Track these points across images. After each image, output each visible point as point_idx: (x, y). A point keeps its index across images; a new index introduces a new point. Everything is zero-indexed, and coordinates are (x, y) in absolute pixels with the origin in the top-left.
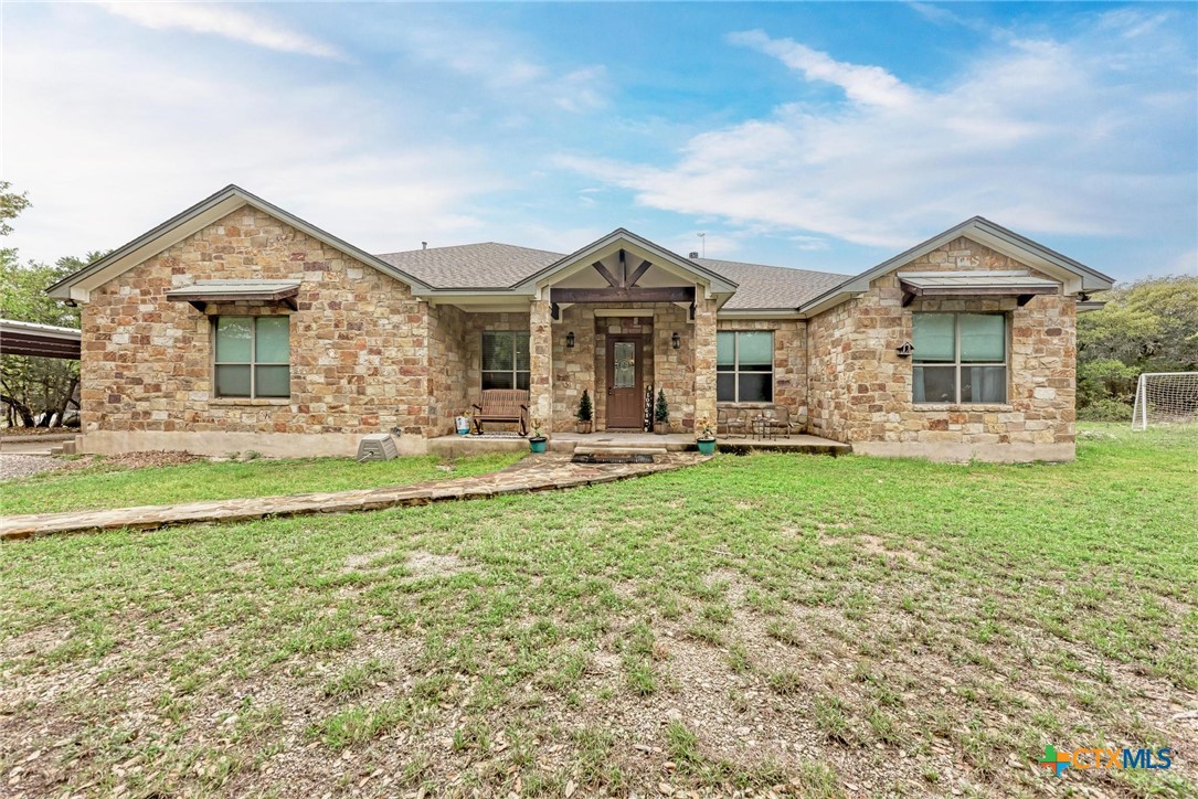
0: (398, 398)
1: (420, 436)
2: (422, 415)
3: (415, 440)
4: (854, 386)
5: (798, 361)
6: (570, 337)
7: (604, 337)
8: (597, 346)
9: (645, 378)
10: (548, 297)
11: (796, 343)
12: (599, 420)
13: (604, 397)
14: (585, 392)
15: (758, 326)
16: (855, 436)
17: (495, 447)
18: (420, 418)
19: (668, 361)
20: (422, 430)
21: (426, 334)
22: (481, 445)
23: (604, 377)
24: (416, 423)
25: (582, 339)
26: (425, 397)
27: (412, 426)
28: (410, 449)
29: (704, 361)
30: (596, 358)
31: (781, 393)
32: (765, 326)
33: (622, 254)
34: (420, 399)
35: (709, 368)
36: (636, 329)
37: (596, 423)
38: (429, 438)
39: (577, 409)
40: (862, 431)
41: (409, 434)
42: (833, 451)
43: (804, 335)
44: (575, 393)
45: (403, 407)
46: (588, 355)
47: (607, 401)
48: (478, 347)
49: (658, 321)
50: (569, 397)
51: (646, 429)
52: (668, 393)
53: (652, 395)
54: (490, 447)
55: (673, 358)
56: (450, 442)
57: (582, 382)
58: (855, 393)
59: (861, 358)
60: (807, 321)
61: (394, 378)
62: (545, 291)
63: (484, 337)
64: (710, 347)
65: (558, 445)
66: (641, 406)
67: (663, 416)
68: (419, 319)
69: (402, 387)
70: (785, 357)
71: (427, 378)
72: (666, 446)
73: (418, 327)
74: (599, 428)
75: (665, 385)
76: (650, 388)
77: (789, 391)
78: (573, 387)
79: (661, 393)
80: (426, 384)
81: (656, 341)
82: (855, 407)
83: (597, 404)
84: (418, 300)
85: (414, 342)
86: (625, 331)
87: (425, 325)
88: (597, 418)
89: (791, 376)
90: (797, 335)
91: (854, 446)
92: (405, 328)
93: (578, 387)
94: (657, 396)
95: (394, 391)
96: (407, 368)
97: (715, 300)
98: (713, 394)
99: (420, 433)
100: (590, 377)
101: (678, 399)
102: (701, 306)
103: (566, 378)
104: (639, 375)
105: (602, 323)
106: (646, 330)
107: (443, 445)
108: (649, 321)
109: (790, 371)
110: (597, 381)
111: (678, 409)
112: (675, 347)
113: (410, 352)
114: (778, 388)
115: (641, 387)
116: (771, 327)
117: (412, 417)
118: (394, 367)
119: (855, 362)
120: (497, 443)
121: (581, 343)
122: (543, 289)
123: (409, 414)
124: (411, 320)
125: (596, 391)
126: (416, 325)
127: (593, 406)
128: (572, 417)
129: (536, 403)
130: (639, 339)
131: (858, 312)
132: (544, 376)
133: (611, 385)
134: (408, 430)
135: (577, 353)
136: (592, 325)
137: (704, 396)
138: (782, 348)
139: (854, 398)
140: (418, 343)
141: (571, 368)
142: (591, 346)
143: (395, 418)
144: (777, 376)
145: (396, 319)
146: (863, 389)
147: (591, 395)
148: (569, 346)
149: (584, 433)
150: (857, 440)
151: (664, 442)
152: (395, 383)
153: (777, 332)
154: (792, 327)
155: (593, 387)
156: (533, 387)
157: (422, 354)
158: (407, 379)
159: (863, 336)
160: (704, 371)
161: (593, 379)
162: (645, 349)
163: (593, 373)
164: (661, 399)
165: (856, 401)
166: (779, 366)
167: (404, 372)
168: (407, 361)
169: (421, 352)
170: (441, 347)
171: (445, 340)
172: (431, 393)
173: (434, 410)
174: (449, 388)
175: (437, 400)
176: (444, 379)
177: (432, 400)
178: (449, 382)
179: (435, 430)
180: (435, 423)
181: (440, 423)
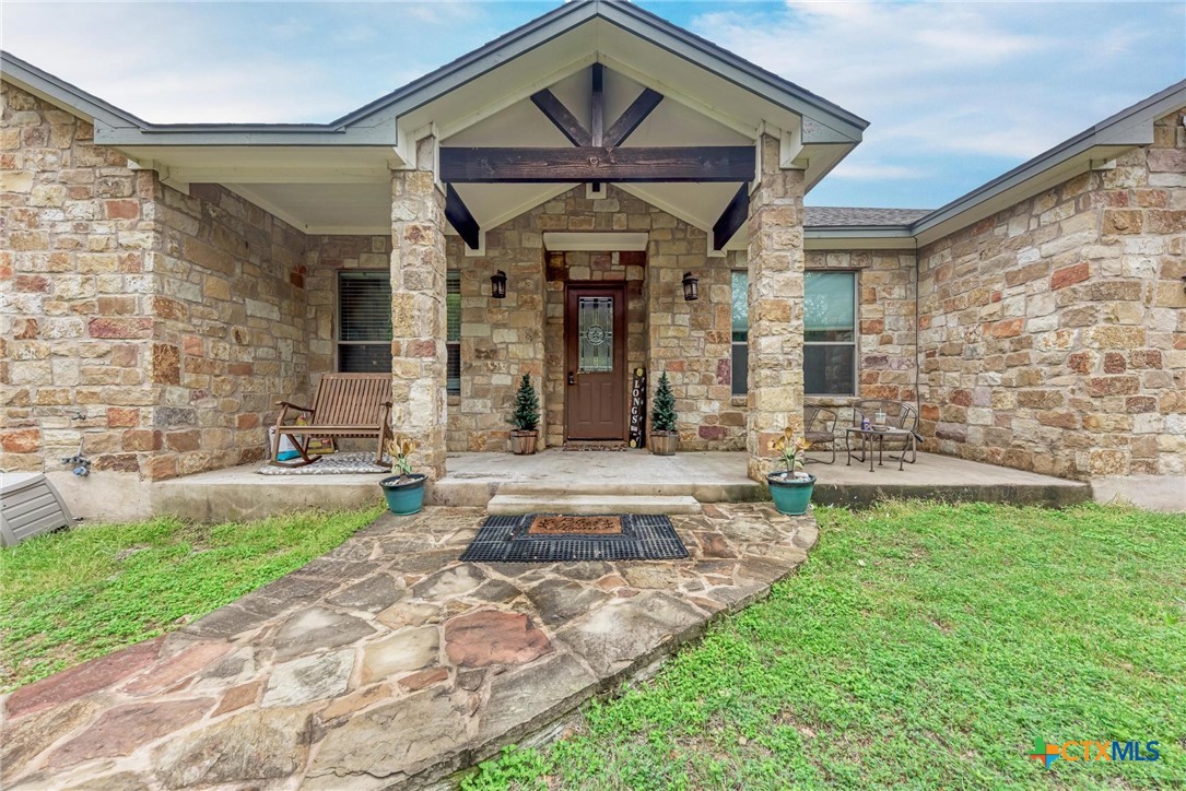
0: (85, 390)
1: (135, 476)
2: (141, 428)
3: (125, 485)
4: (1097, 358)
5: (901, 323)
6: (499, 279)
7: (561, 285)
8: (548, 302)
9: (631, 355)
10: (432, 163)
11: (898, 292)
12: (552, 428)
13: (561, 389)
14: (526, 379)
15: (832, 262)
16: (1098, 464)
17: (311, 498)
18: (136, 435)
19: (673, 324)
20: (141, 462)
21: (149, 243)
22: (277, 495)
23: (560, 354)
24: (127, 444)
25: (521, 285)
26: (147, 387)
27: (119, 452)
28: (111, 506)
29: (777, 303)
30: (548, 322)
31: (872, 378)
32: (845, 262)
33: (597, 76)
34: (136, 393)
35: (788, 320)
36: (616, 271)
37: (547, 433)
38: (156, 478)
39: (510, 409)
40: (1112, 454)
41: (110, 472)
42: (1052, 498)
43: (913, 278)
44: (508, 381)
45: (95, 410)
46: (532, 313)
47: (567, 395)
48: (331, 298)
49: (657, 254)
50: (498, 388)
51: (633, 443)
52: (675, 379)
53: (644, 385)
54: (300, 499)
55: (684, 319)
56: (205, 489)
57: (522, 361)
58: (1097, 372)
59: (1110, 297)
60: (920, 253)
61: (74, 344)
62: (425, 148)
63: (343, 282)
64: (788, 275)
65: (456, 491)
66: (624, 402)
67: (665, 421)
68: (135, 211)
69: (93, 364)
70: (878, 316)
71: (151, 343)
72: (693, 491)
73: (132, 228)
74: (553, 440)
75: (669, 366)
76: (640, 372)
77: (886, 375)
78: (504, 370)
79: (663, 380)
80: (148, 356)
81: (653, 288)
82: (1096, 403)
83: (549, 398)
84: (132, 165)
85: (122, 262)
86: (598, 276)
87: (148, 223)
88: (548, 424)
89: (889, 349)
90: (901, 277)
91: (1095, 485)
92: (101, 230)
93: (514, 370)
94: (654, 384)
95: (74, 373)
96: (104, 320)
97: (800, 171)
98: (795, 375)
99: (136, 468)
100: (535, 353)
101: (692, 391)
102: (770, 185)
103: (491, 354)
104: (619, 352)
105: (557, 262)
106: (633, 274)
107: (189, 495)
108: (639, 259)
109: (887, 341)
110: (549, 361)
111: (691, 409)
112: (689, 298)
113: (112, 283)
114: (866, 371)
115: (624, 372)
116: (855, 263)
117: (118, 433)
118: (77, 318)
119: (1099, 306)
120: (315, 489)
121: (518, 291)
122: (420, 143)
123: (111, 424)
124: (116, 212)
125: (547, 379)
126: (126, 222)
127: (541, 403)
128: (502, 424)
129: (406, 399)
130: (618, 289)
131: (1105, 201)
132: (424, 338)
133: (572, 368)
134: (108, 463)
135: (511, 310)
136: (540, 259)
137: (776, 381)
138: (874, 301)
139: (1096, 382)
140: (132, 266)
141: (502, 337)
142: (538, 297)
143: (76, 435)
144: (864, 350)
145: (82, 209)
146: (1114, 363)
147: (537, 383)
148: (497, 295)
149: (523, 453)
150: (1101, 472)
151: (687, 482)
152: (77, 354)
153: (865, 273)
154: (891, 263)
155: (541, 370)
156: (399, 364)
157: (141, 289)
158: (104, 346)
159: (1114, 251)
160: (776, 327)
161: (540, 356)
162: (631, 305)
163: (540, 346)
164: (664, 390)
165: (1101, 389)
166: (870, 331)
167: (100, 330)
168: (105, 306)
169: (138, 285)
170: (212, 282)
171: (229, 273)
172: (170, 376)
173: (184, 416)
174: (247, 370)
175: (198, 396)
176: (225, 350)
177: (176, 395)
178: (246, 358)
179: (188, 459)
180: (187, 444)
181: (211, 443)
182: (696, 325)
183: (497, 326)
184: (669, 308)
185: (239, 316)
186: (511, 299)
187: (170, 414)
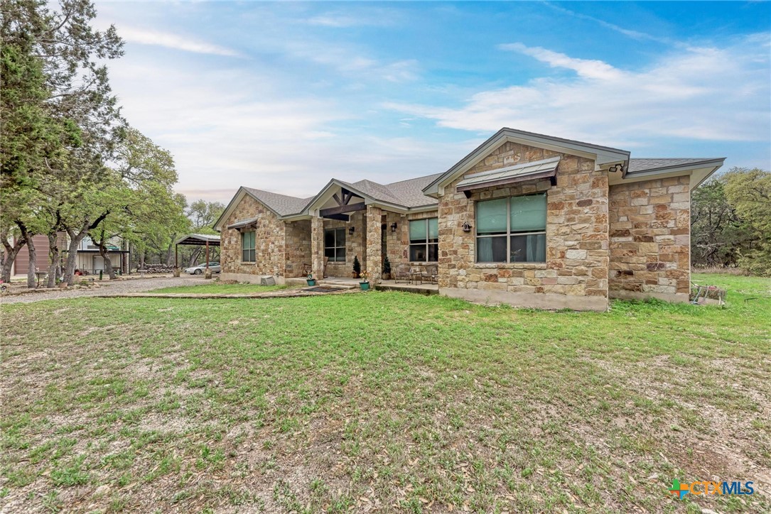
0: (278, 261)
2: (283, 268)
3: (282, 279)
8: (363, 233)
10: (318, 214)
14: (356, 257)
18: (283, 270)
19: (392, 239)
20: (283, 274)
21: (284, 235)
25: (358, 230)
26: (284, 261)
28: (281, 282)
34: (282, 262)
38: (286, 277)
45: (279, 265)
46: (360, 238)
49: (388, 217)
52: (392, 257)
55: (395, 237)
56: (292, 280)
61: (277, 253)
62: (316, 211)
64: (372, 233)
71: (285, 253)
75: (392, 252)
80: (284, 255)
81: (388, 228)
84: (282, 221)
91: (440, 290)
92: (280, 233)
96: (280, 249)
98: (373, 258)
99: (283, 276)
100: (361, 249)
101: (397, 260)
112: (394, 231)
113: (281, 242)
121: (357, 232)
124: (281, 229)
125: (363, 257)
126: (282, 231)
127: (361, 264)
129: (314, 264)
132: (316, 251)
134: (280, 275)
135: (355, 237)
136: (361, 223)
141: (353, 245)
142: (361, 233)
143: (277, 270)
146: (444, 253)
147: (360, 259)
148: (352, 234)
150: (442, 286)
152: (277, 255)
155: (362, 254)
156: (312, 256)
158: (280, 253)
163: (362, 247)
167: (279, 251)
168: (280, 246)
170: (296, 239)
171: (299, 236)
172: (288, 259)
173: (290, 266)
174: (303, 256)
175: (293, 262)
176: (298, 253)
177: (289, 262)
178: (303, 254)
179: (291, 275)
180: (291, 272)
181: (296, 272)
182: (398, 239)
183: (353, 242)
184: (391, 235)
185: (301, 245)
186: (355, 234)
187: (288, 266)
